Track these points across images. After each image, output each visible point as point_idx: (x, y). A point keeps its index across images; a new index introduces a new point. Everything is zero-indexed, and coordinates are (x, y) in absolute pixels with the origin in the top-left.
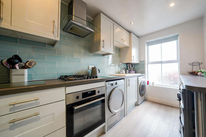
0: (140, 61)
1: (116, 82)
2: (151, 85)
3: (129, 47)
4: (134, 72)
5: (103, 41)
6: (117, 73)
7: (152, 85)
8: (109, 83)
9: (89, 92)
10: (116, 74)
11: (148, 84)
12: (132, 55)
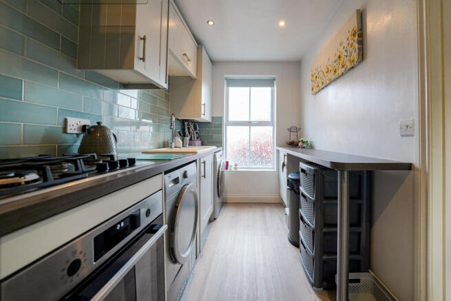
0: (213, 118)
1: (185, 172)
2: (233, 170)
3: (195, 80)
4: (200, 142)
5: (144, 39)
6: (161, 145)
7: (235, 168)
8: (170, 177)
9: (120, 223)
10: (159, 148)
11: (227, 169)
12: (203, 102)
